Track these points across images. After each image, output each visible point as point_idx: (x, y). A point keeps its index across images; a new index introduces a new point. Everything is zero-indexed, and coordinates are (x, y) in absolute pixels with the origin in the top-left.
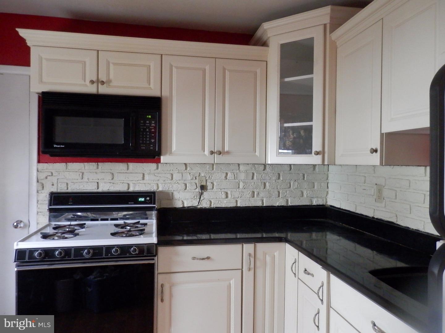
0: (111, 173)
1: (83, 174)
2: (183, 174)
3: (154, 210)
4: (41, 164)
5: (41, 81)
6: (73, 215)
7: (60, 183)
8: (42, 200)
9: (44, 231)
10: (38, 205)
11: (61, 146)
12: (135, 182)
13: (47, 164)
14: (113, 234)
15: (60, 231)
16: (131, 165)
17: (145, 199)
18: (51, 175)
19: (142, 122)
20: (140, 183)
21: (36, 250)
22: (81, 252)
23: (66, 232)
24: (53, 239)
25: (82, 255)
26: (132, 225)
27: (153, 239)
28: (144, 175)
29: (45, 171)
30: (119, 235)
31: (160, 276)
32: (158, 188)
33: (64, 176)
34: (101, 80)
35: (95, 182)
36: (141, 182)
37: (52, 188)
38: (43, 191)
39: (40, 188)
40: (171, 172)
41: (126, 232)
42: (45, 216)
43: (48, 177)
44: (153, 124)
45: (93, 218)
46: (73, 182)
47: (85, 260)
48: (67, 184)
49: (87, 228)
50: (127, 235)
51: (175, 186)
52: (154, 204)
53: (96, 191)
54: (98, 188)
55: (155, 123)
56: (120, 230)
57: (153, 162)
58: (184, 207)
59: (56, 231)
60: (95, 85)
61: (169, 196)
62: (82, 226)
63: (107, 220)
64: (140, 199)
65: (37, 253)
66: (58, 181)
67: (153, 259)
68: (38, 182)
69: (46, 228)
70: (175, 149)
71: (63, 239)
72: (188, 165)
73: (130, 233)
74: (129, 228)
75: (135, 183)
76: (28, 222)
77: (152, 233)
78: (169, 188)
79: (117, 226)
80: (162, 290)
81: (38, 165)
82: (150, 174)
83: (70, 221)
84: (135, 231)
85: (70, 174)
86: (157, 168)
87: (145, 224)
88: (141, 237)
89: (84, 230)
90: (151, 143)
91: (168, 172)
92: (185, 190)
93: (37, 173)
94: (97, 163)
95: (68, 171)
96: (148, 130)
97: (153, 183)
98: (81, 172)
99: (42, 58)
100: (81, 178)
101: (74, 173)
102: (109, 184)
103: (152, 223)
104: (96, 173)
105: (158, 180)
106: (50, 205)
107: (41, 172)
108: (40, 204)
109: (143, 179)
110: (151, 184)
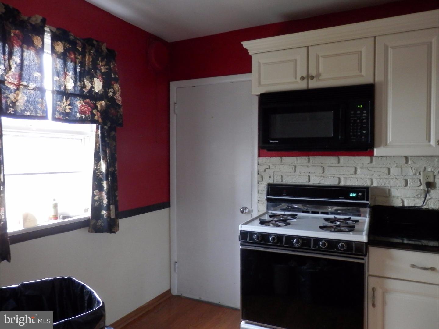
0: (322, 167)
1: (295, 167)
2: (403, 169)
3: (367, 207)
4: (261, 158)
5: (259, 84)
6: (288, 206)
7: (277, 176)
8: (262, 191)
9: (262, 218)
10: (259, 195)
11: (276, 141)
12: (347, 176)
13: (265, 158)
14: (322, 228)
15: (274, 219)
16: (343, 159)
17: (357, 195)
18: (268, 168)
19: (352, 112)
20: (351, 177)
21: (255, 233)
22: (292, 240)
23: (279, 221)
24: (269, 226)
25: (292, 243)
26: (342, 220)
27: (363, 238)
28: (356, 168)
29: (264, 164)
30: (328, 229)
31: (371, 279)
32: (372, 183)
33: (279, 169)
34: (311, 75)
35: (306, 175)
36: (353, 176)
37: (270, 180)
38: (262, 183)
39: (260, 179)
40: (388, 166)
41: (335, 227)
42: (264, 205)
43: (266, 170)
44: (365, 113)
45: (305, 210)
46: (287, 175)
47: (295, 249)
48: (282, 177)
49: (298, 219)
50: (336, 230)
51: (392, 182)
52: (367, 200)
53: (307, 184)
54: (309, 181)
55: (367, 113)
56: (329, 224)
57: (366, 155)
58: (403, 206)
59: (271, 219)
60: (305, 80)
61: (385, 193)
62: (294, 217)
63: (317, 213)
64: (351, 195)
65: (255, 236)
66: (275, 174)
67: (363, 259)
68: (258, 174)
69: (264, 216)
70: (391, 140)
71: (276, 226)
72: (409, 158)
73: (339, 228)
74: (338, 223)
75: (346, 178)
76: (251, 209)
77: (363, 231)
78: (385, 184)
79: (326, 220)
80: (374, 294)
81: (258, 159)
82: (363, 168)
83: (284, 211)
84: (344, 226)
85: (284, 167)
86: (371, 162)
87: (357, 221)
88: (350, 234)
89: (295, 220)
90: (362, 134)
91: (384, 166)
92: (404, 187)
93: (258, 167)
94: (308, 157)
95: (283, 165)
96: (358, 121)
97: (366, 178)
98: (294, 166)
99: (260, 63)
100: (294, 171)
101: (288, 166)
102: (320, 177)
103: (365, 221)
104: (307, 166)
105: (372, 175)
106: (268, 195)
107: (261, 165)
108: (260, 194)
109: (355, 173)
110: (364, 179)
